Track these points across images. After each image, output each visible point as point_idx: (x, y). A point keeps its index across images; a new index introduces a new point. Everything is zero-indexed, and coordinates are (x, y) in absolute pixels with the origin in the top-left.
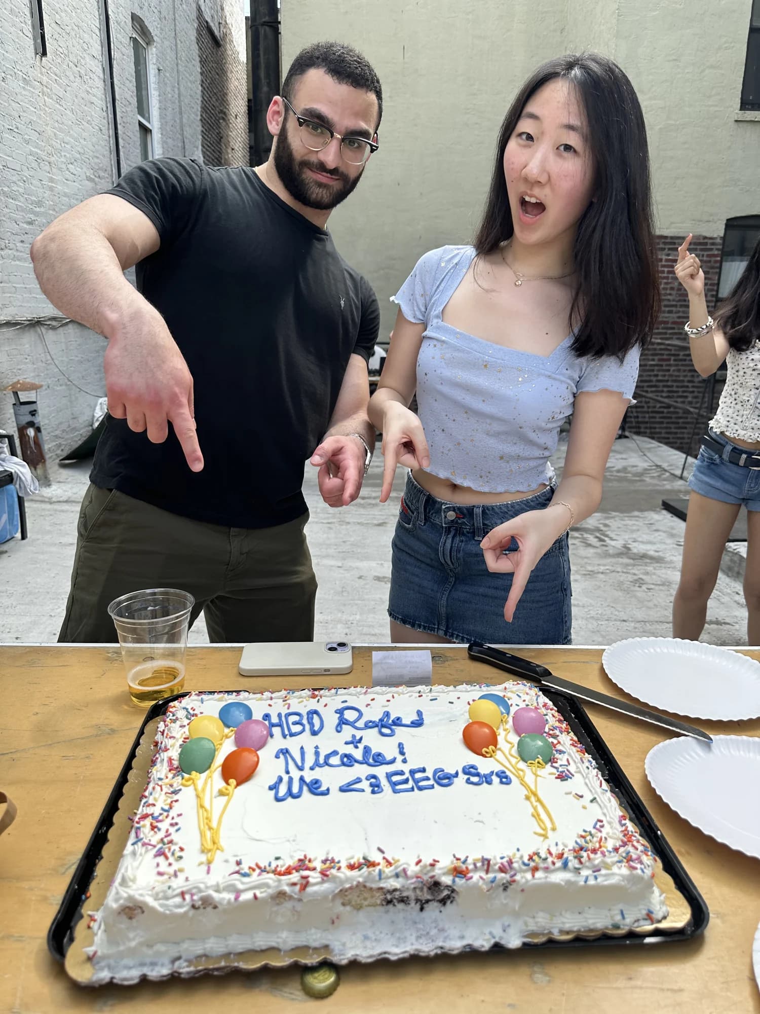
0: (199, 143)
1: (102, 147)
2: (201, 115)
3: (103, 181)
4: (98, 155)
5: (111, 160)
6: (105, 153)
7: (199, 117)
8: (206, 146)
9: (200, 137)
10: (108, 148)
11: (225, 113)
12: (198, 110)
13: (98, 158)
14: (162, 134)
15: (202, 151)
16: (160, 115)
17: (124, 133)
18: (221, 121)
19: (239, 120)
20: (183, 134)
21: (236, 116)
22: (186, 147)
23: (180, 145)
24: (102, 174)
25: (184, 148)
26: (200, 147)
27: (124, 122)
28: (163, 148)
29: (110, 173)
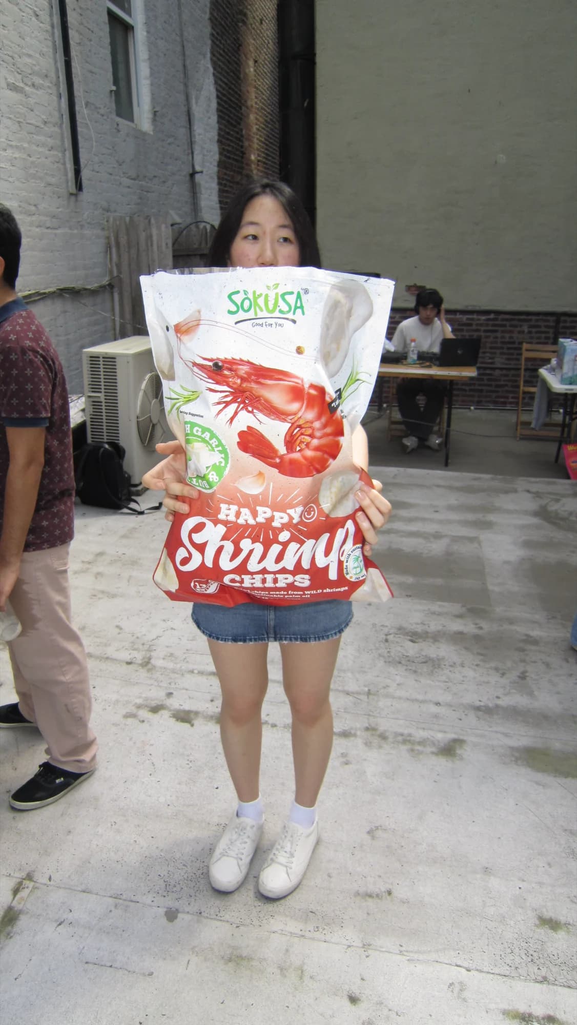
0: (207, 50)
1: (40, 42)
2: (211, 13)
3: (40, 92)
4: (31, 53)
5: (56, 62)
6: (45, 50)
7: (207, 16)
8: (218, 55)
9: (209, 42)
10: (50, 44)
11: (245, 15)
12: (206, 6)
13: (30, 56)
14: (148, 32)
15: (211, 59)
16: (145, 5)
17: (82, 24)
18: (240, 24)
19: (265, 26)
20: (182, 35)
21: (261, 20)
22: (187, 53)
23: (179, 49)
24: (38, 81)
25: (184, 54)
26: (209, 55)
27: (81, 8)
28: (149, 51)
29: (54, 80)
